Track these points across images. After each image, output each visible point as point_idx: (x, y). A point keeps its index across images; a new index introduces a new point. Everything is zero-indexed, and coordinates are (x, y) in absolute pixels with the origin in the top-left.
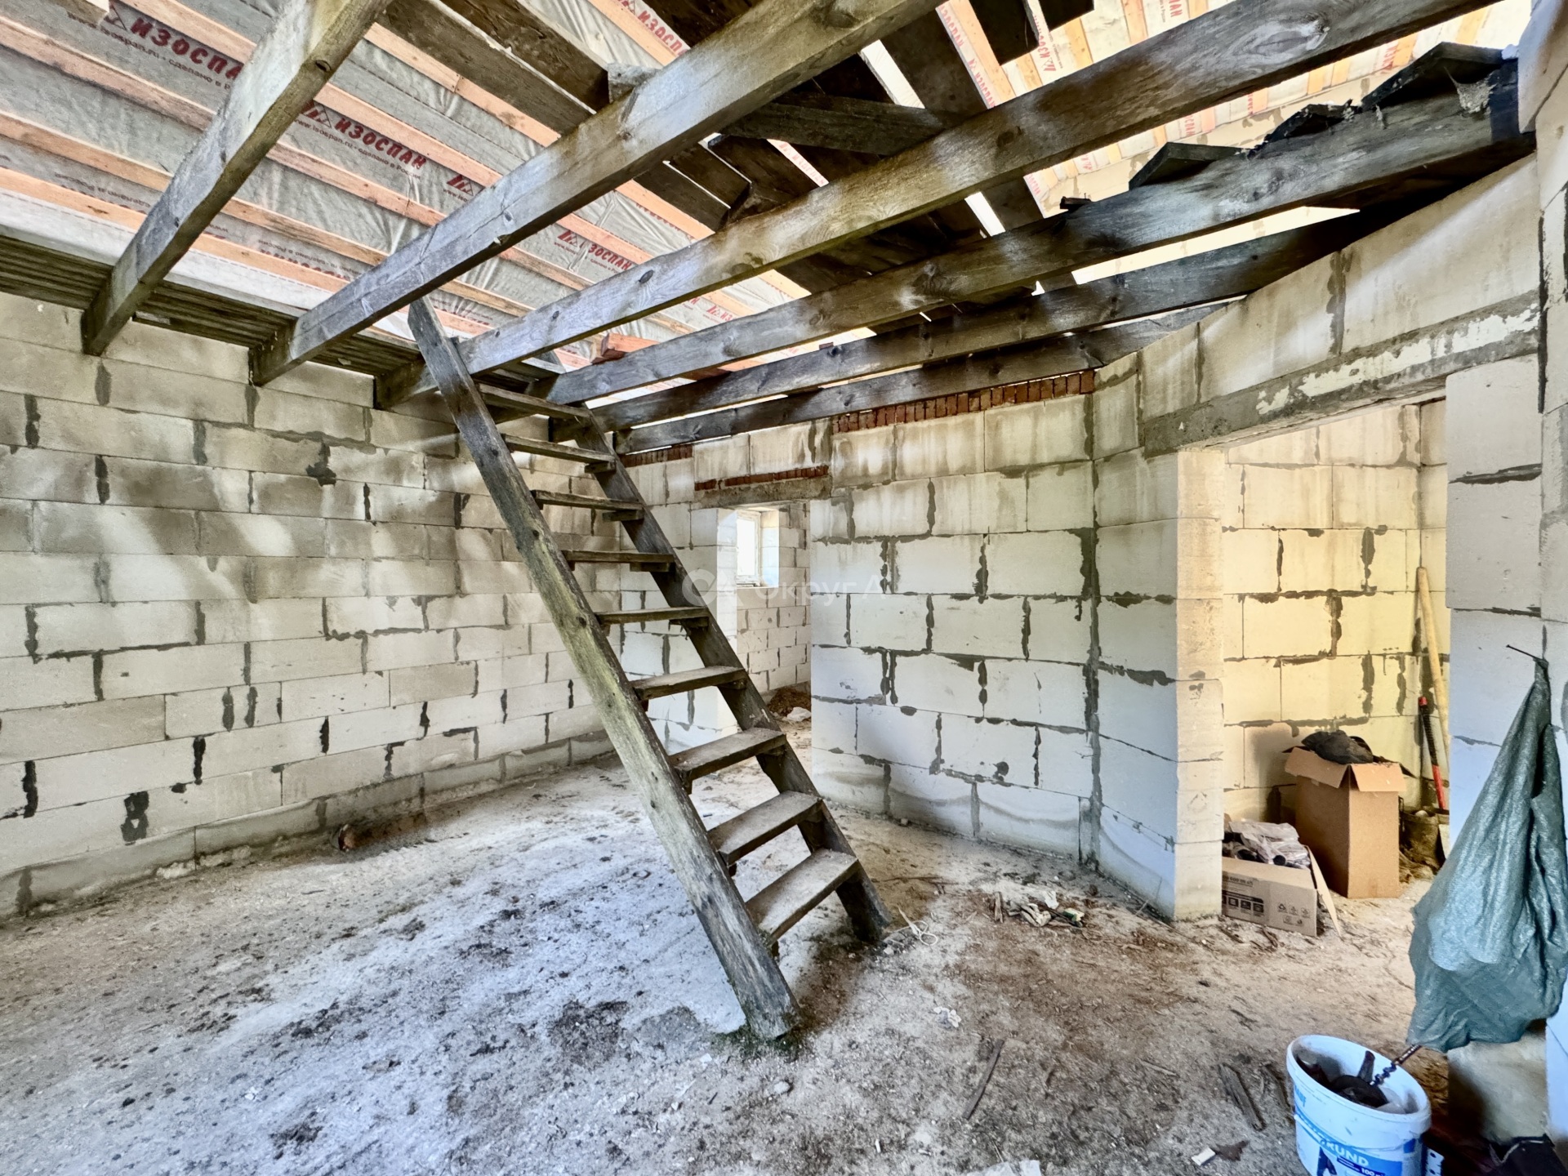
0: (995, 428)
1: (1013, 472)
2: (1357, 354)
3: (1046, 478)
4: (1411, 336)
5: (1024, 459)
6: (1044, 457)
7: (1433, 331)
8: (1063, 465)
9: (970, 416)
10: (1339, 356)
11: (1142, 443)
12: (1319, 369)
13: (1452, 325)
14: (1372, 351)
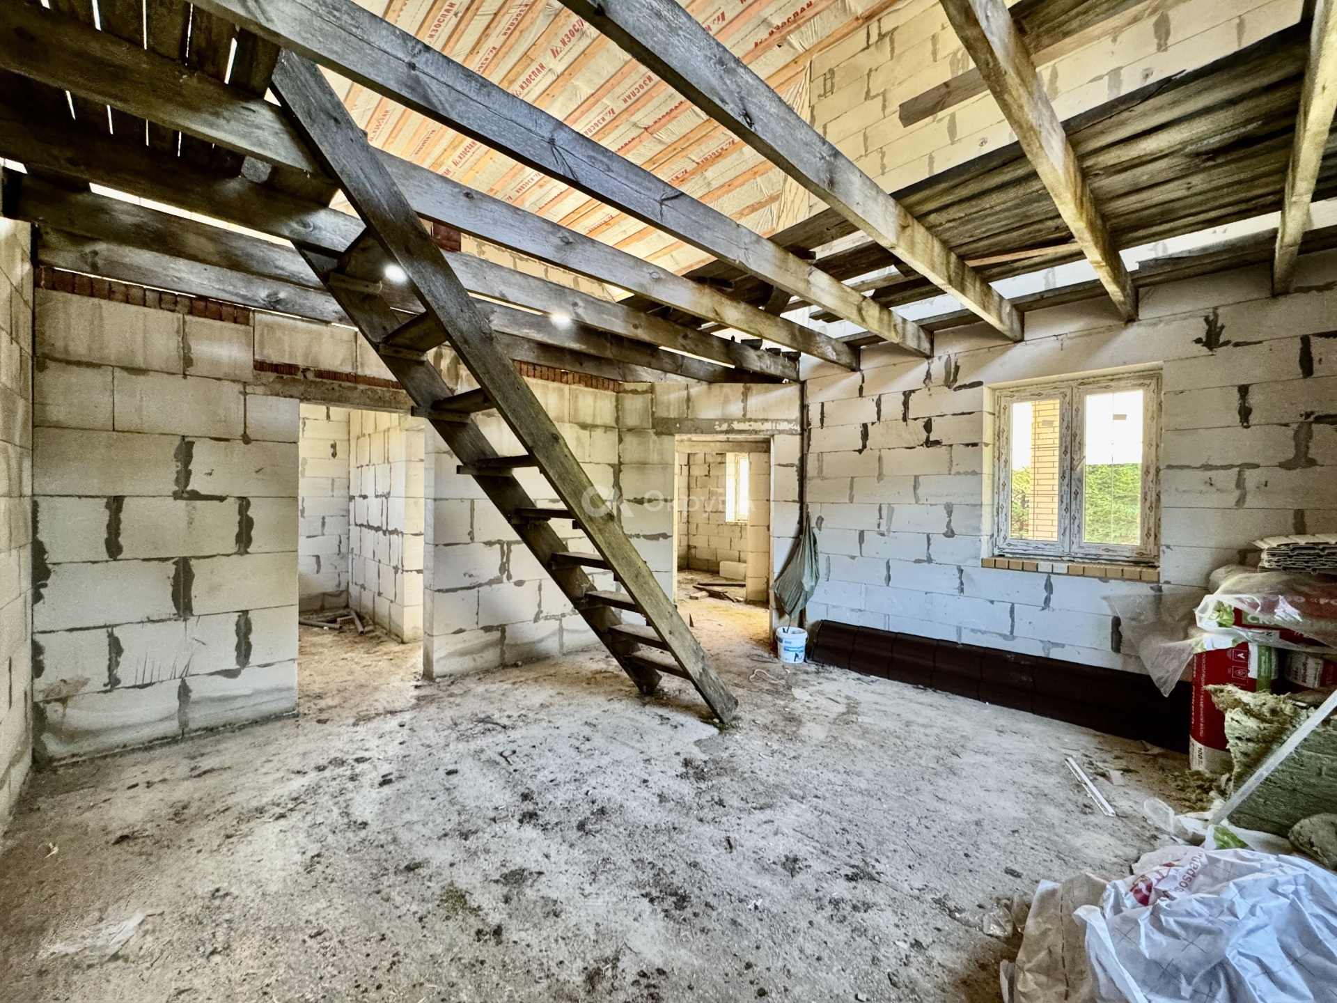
0: (574, 397)
1: (584, 426)
2: (750, 420)
3: (599, 432)
4: (766, 420)
5: (589, 421)
6: (599, 422)
7: (772, 421)
8: (607, 428)
9: (562, 386)
10: (744, 419)
11: (653, 427)
12: (739, 421)
13: (777, 421)
14: (756, 421)
